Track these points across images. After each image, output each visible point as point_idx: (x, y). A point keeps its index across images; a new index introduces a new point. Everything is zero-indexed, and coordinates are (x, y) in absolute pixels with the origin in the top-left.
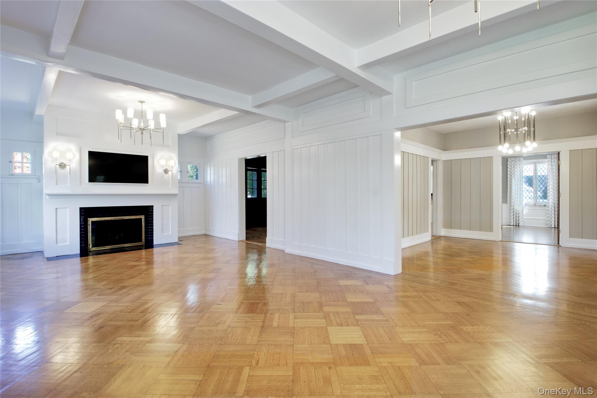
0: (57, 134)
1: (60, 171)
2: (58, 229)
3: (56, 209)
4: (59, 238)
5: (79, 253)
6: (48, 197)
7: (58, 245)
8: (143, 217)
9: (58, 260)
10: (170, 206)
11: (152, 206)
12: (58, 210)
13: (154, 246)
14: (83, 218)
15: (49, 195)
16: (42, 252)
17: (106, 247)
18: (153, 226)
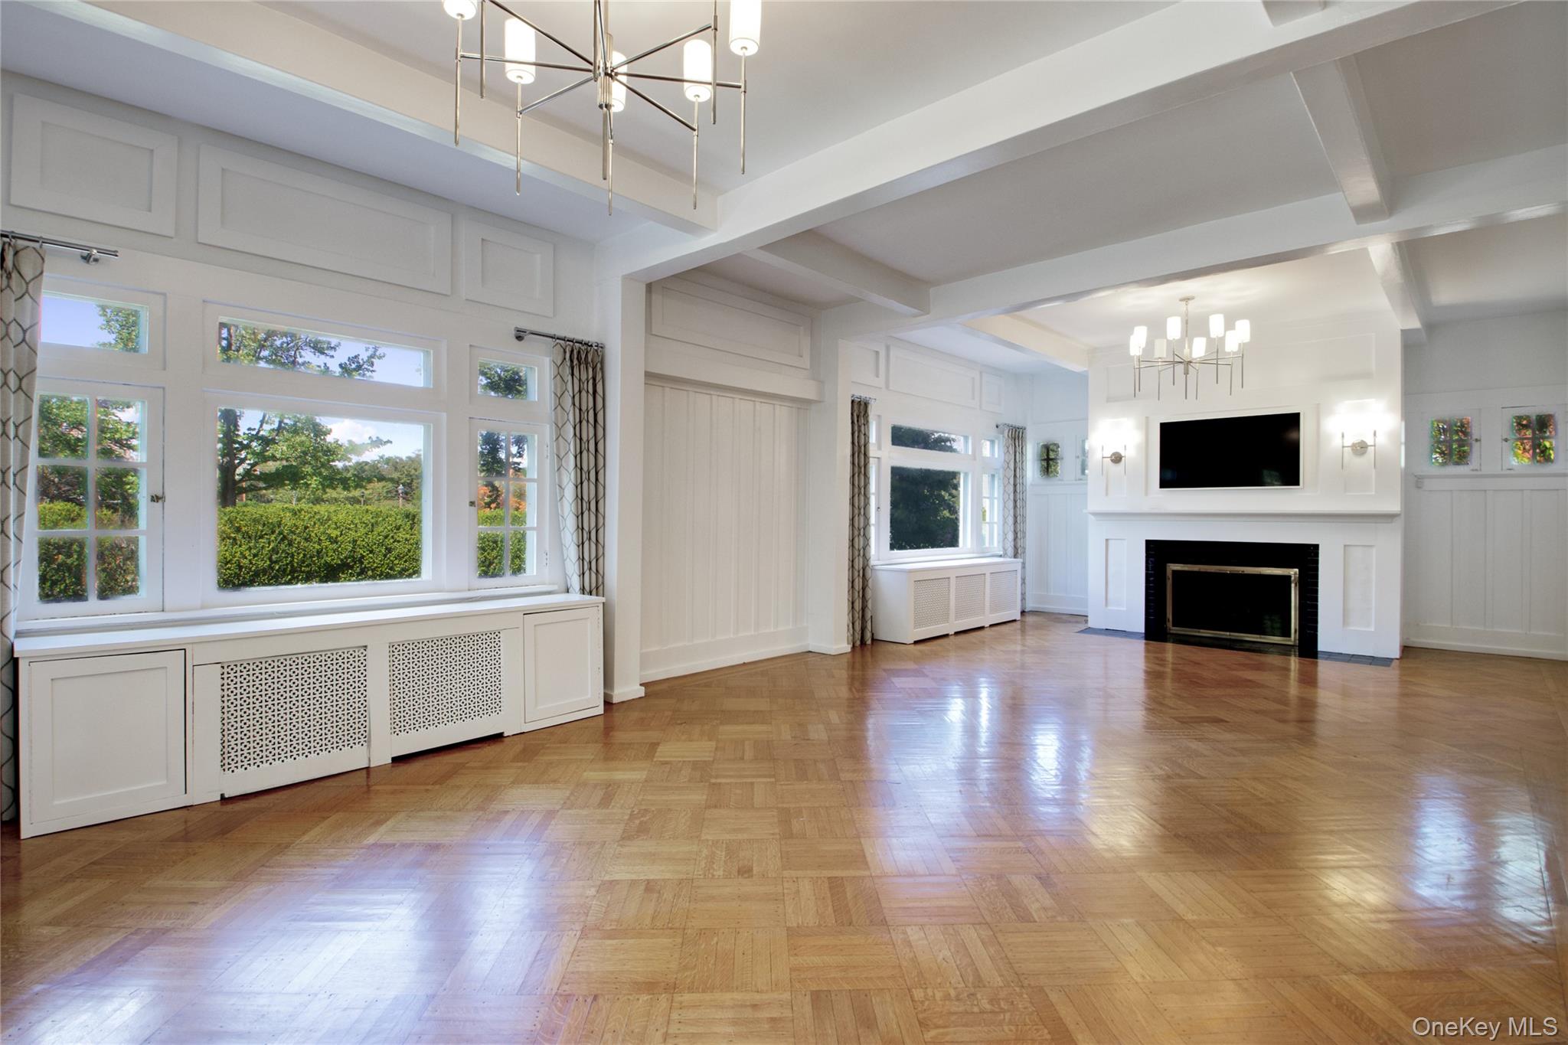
0: (1109, 400)
1: (1113, 467)
2: (1110, 579)
3: (1107, 540)
4: (1110, 596)
5: (1143, 631)
6: (1092, 517)
7: (1109, 608)
8: (1294, 572)
9: (1106, 635)
10: (1374, 550)
11: (1316, 547)
12: (1110, 542)
13: (1319, 656)
14: (1151, 561)
15: (1095, 514)
16: (1085, 617)
17: (1201, 631)
18: (1316, 599)
